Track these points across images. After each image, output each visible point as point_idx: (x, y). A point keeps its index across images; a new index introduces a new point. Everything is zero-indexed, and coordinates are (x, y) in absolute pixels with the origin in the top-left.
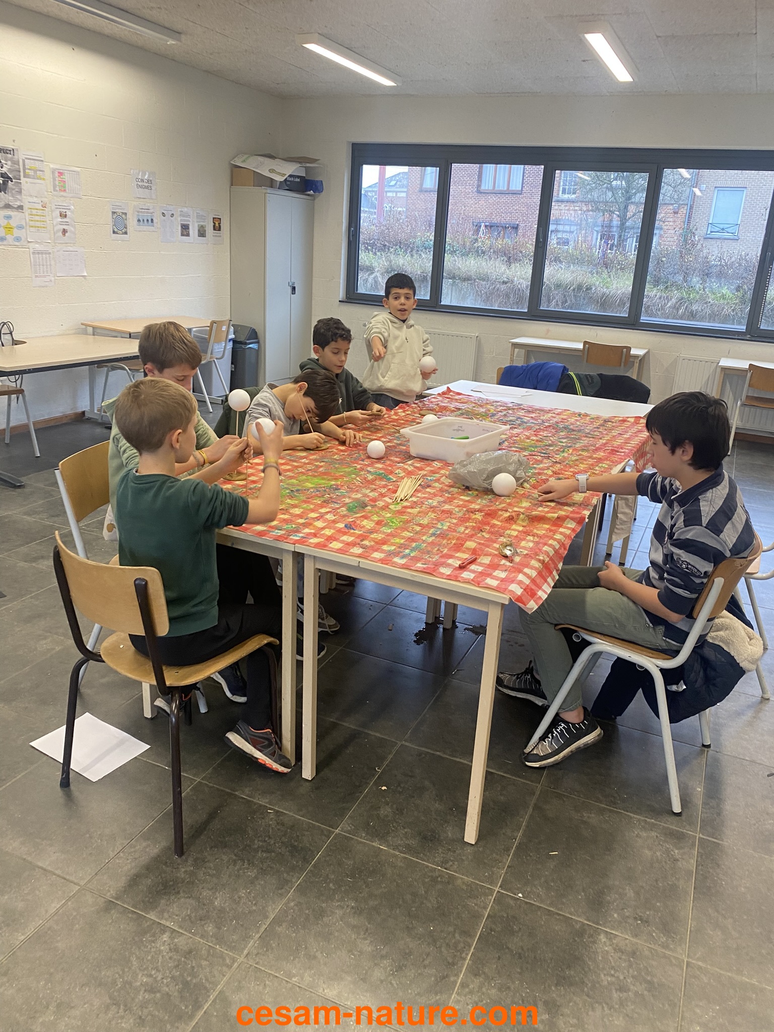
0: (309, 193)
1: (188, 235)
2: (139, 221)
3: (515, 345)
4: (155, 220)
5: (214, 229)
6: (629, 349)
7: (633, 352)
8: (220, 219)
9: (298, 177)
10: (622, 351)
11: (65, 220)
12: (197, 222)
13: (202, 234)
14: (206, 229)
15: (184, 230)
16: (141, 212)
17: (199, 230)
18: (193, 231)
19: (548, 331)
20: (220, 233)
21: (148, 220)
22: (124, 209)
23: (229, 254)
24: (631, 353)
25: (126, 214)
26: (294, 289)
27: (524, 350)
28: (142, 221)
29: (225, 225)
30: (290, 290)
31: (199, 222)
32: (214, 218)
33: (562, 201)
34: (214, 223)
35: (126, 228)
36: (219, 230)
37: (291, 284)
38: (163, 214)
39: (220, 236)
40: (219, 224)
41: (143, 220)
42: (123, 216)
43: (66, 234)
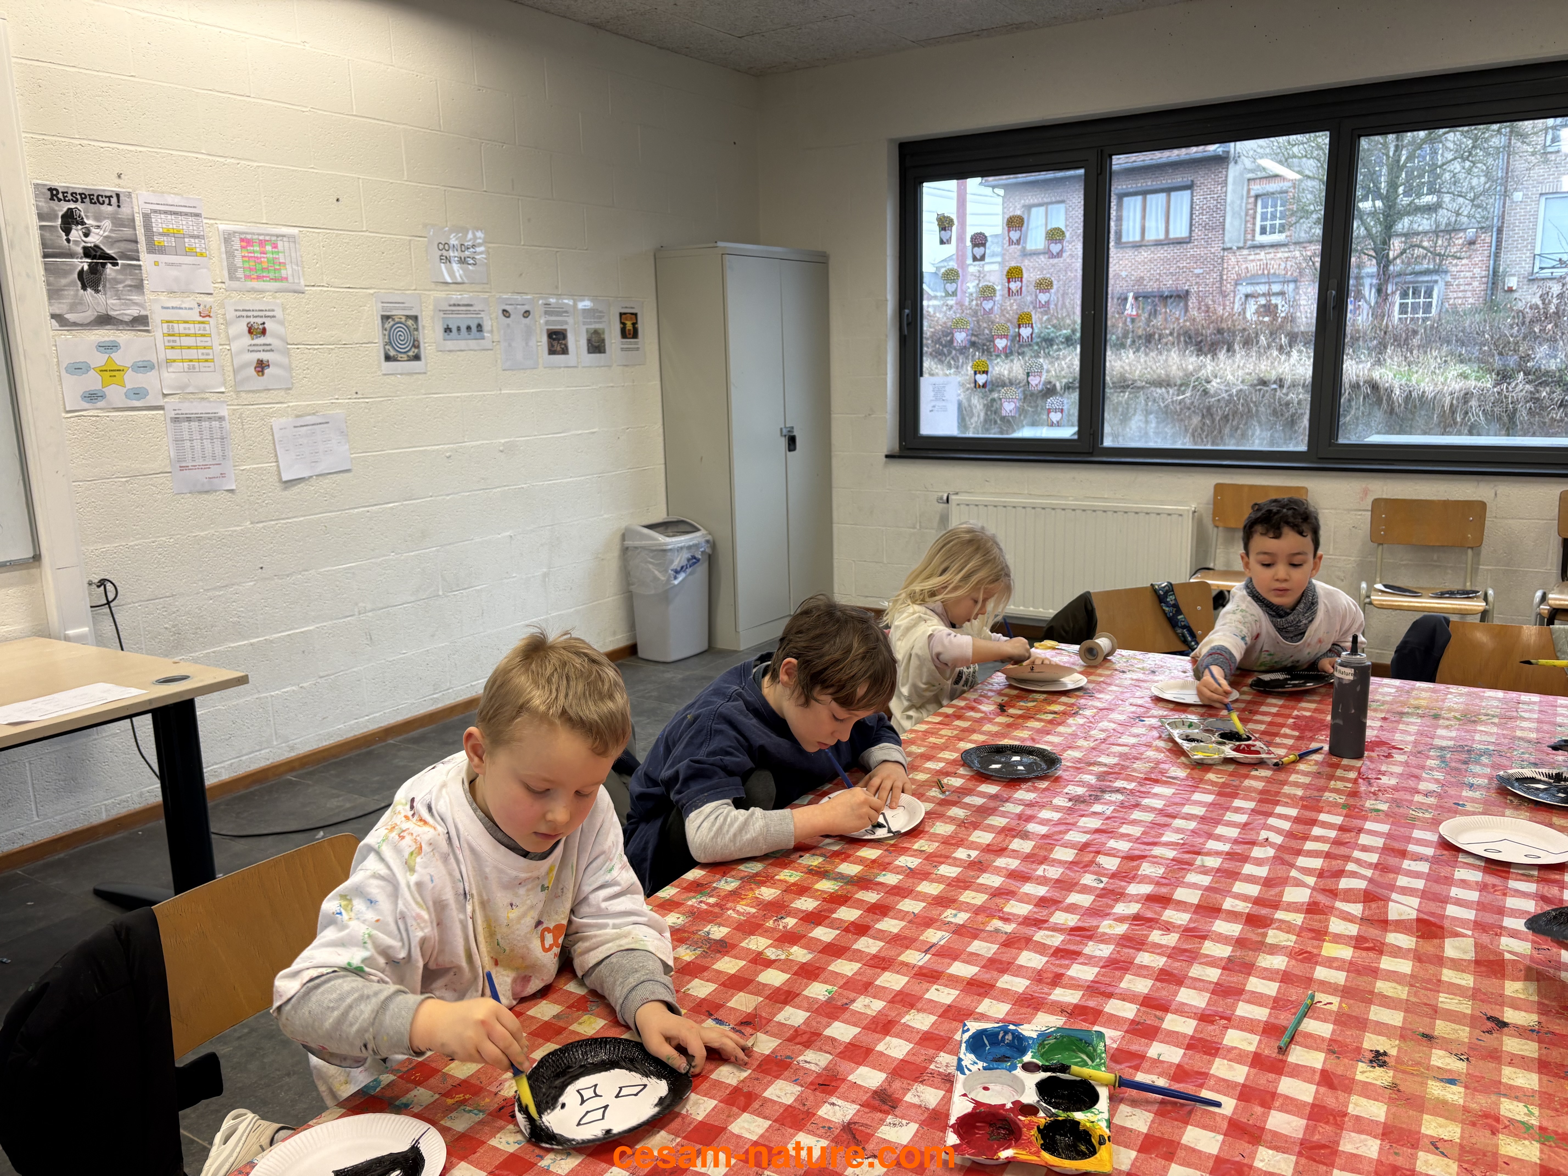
1: (565, 351)
2: (448, 330)
4: (487, 326)
5: (624, 334)
8: (636, 315)
11: (261, 340)
12: (584, 323)
13: (596, 345)
14: (607, 337)
15: (555, 343)
16: (452, 312)
17: (589, 341)
18: (577, 342)
20: (636, 343)
21: (469, 328)
22: (411, 308)
23: (658, 382)
25: (415, 318)
26: (792, 442)
28: (454, 330)
29: (647, 326)
30: (783, 443)
31: (590, 323)
32: (621, 314)
33: (1262, 247)
34: (622, 323)
35: (418, 347)
36: (635, 335)
37: (785, 431)
38: (505, 312)
39: (638, 349)
40: (634, 324)
41: (459, 329)
42: (410, 322)
43: (266, 371)
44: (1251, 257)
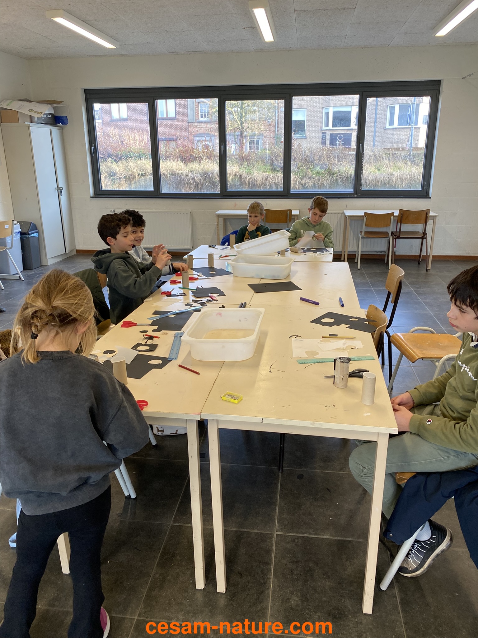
0: (58, 125)
3: (219, 216)
6: (291, 211)
7: (294, 212)
9: (50, 114)
10: (287, 213)
19: (236, 204)
24: (292, 213)
26: (61, 192)
27: (222, 219)
33: (202, 122)
44: (199, 126)
